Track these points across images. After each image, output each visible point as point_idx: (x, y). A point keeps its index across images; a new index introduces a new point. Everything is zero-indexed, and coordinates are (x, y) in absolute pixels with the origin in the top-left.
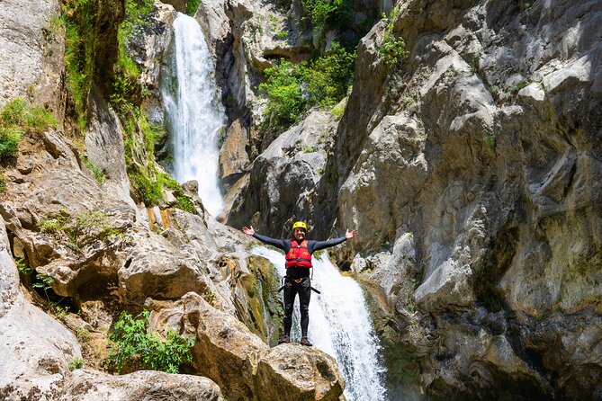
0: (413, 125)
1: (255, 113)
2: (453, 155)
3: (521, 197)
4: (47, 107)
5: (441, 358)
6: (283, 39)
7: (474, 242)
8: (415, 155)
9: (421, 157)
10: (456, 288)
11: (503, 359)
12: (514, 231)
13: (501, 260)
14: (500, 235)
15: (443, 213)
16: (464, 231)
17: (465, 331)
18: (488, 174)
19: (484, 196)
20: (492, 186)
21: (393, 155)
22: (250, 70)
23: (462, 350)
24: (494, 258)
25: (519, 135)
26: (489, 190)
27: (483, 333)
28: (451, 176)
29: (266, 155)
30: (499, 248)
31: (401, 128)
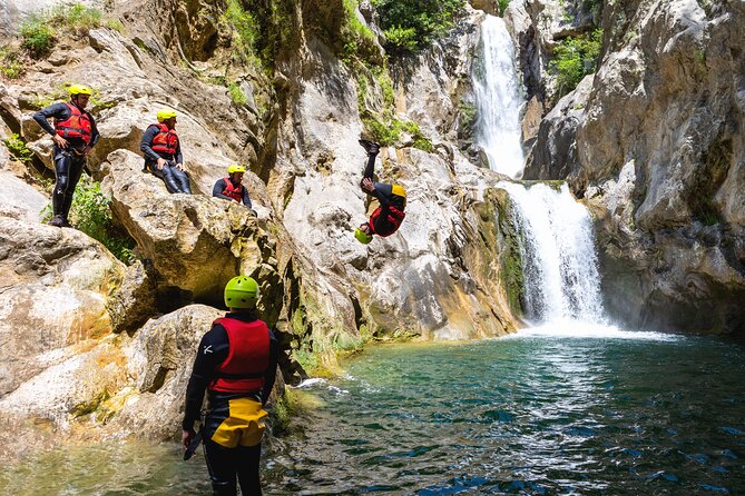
0: (634, 57)
1: (548, 87)
2: (670, 78)
3: (732, 108)
4: (126, 17)
5: (659, 271)
6: (568, 22)
7: (686, 158)
8: (637, 85)
9: (641, 87)
10: (670, 204)
11: (716, 269)
12: (728, 143)
13: (716, 174)
14: (713, 148)
15: (663, 137)
16: (678, 149)
17: (680, 245)
18: (701, 91)
19: (696, 111)
20: (704, 101)
21: (617, 88)
22: (543, 53)
23: (678, 262)
24: (707, 173)
25: (728, 43)
26: (701, 106)
27: (696, 246)
28: (670, 99)
29: (549, 117)
30: (712, 162)
31: (623, 62)
